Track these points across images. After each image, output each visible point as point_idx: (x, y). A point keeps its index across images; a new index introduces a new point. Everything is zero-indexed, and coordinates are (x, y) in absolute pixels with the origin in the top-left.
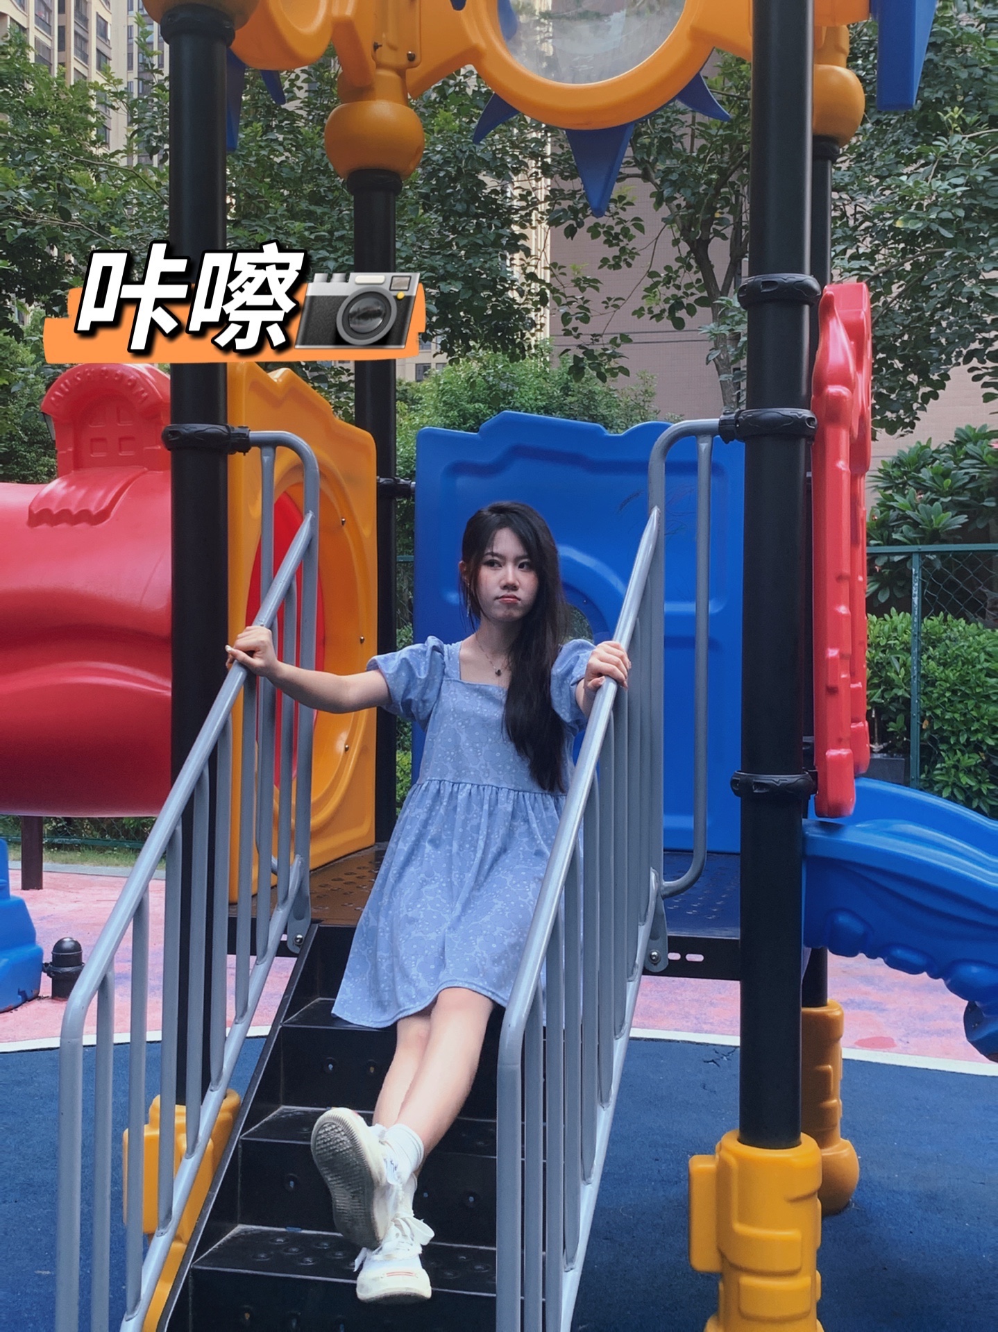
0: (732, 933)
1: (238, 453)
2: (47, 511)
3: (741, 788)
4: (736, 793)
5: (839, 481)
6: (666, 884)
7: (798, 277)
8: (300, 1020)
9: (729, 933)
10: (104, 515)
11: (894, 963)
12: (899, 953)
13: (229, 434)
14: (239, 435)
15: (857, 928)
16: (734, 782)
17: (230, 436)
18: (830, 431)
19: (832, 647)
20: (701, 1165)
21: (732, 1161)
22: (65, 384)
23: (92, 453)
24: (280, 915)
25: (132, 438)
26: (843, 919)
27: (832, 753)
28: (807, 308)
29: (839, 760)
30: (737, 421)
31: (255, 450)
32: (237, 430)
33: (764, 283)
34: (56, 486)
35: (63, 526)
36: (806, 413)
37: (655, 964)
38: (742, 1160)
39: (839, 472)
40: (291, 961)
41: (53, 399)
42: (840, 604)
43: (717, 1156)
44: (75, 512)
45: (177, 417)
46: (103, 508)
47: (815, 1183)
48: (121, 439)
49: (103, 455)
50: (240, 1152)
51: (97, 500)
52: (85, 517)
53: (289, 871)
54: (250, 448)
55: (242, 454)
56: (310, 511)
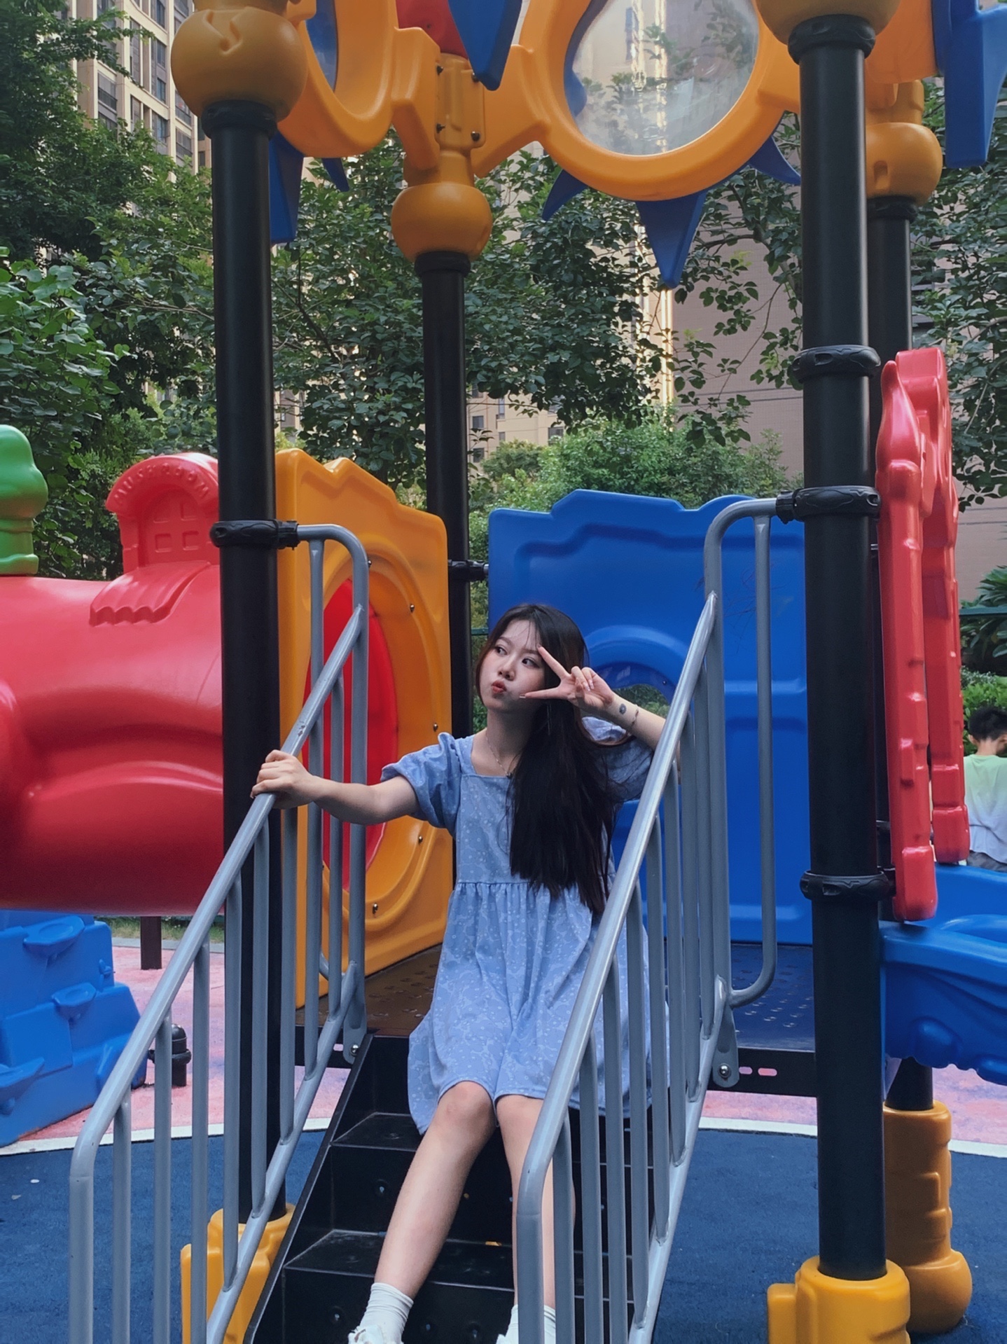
0: (805, 1045)
1: (287, 548)
2: (108, 609)
3: (811, 890)
4: (807, 895)
5: (908, 560)
6: (734, 992)
7: (855, 348)
8: (350, 1140)
9: (805, 1044)
10: (164, 612)
11: (986, 1075)
12: (990, 1064)
13: (277, 529)
14: (287, 529)
15: (944, 1038)
16: (803, 884)
17: (277, 531)
18: (895, 508)
19: (906, 737)
20: (780, 1295)
21: (811, 1292)
22: (128, 482)
23: (157, 548)
24: (330, 1027)
25: (196, 533)
26: (928, 1029)
27: (909, 851)
28: (866, 380)
29: (918, 858)
30: (795, 501)
31: (303, 544)
32: (285, 524)
33: (817, 356)
34: (122, 581)
35: (124, 624)
36: (868, 491)
37: (726, 1079)
38: (820, 1291)
39: (907, 551)
40: (346, 1072)
41: (116, 496)
42: (912, 690)
43: (796, 1286)
44: (135, 610)
45: (226, 515)
46: (162, 605)
47: (904, 1316)
48: (185, 534)
49: (167, 550)
50: (284, 1282)
51: (157, 597)
52: (144, 614)
53: (340, 979)
54: (299, 542)
55: (291, 548)
56: (359, 605)
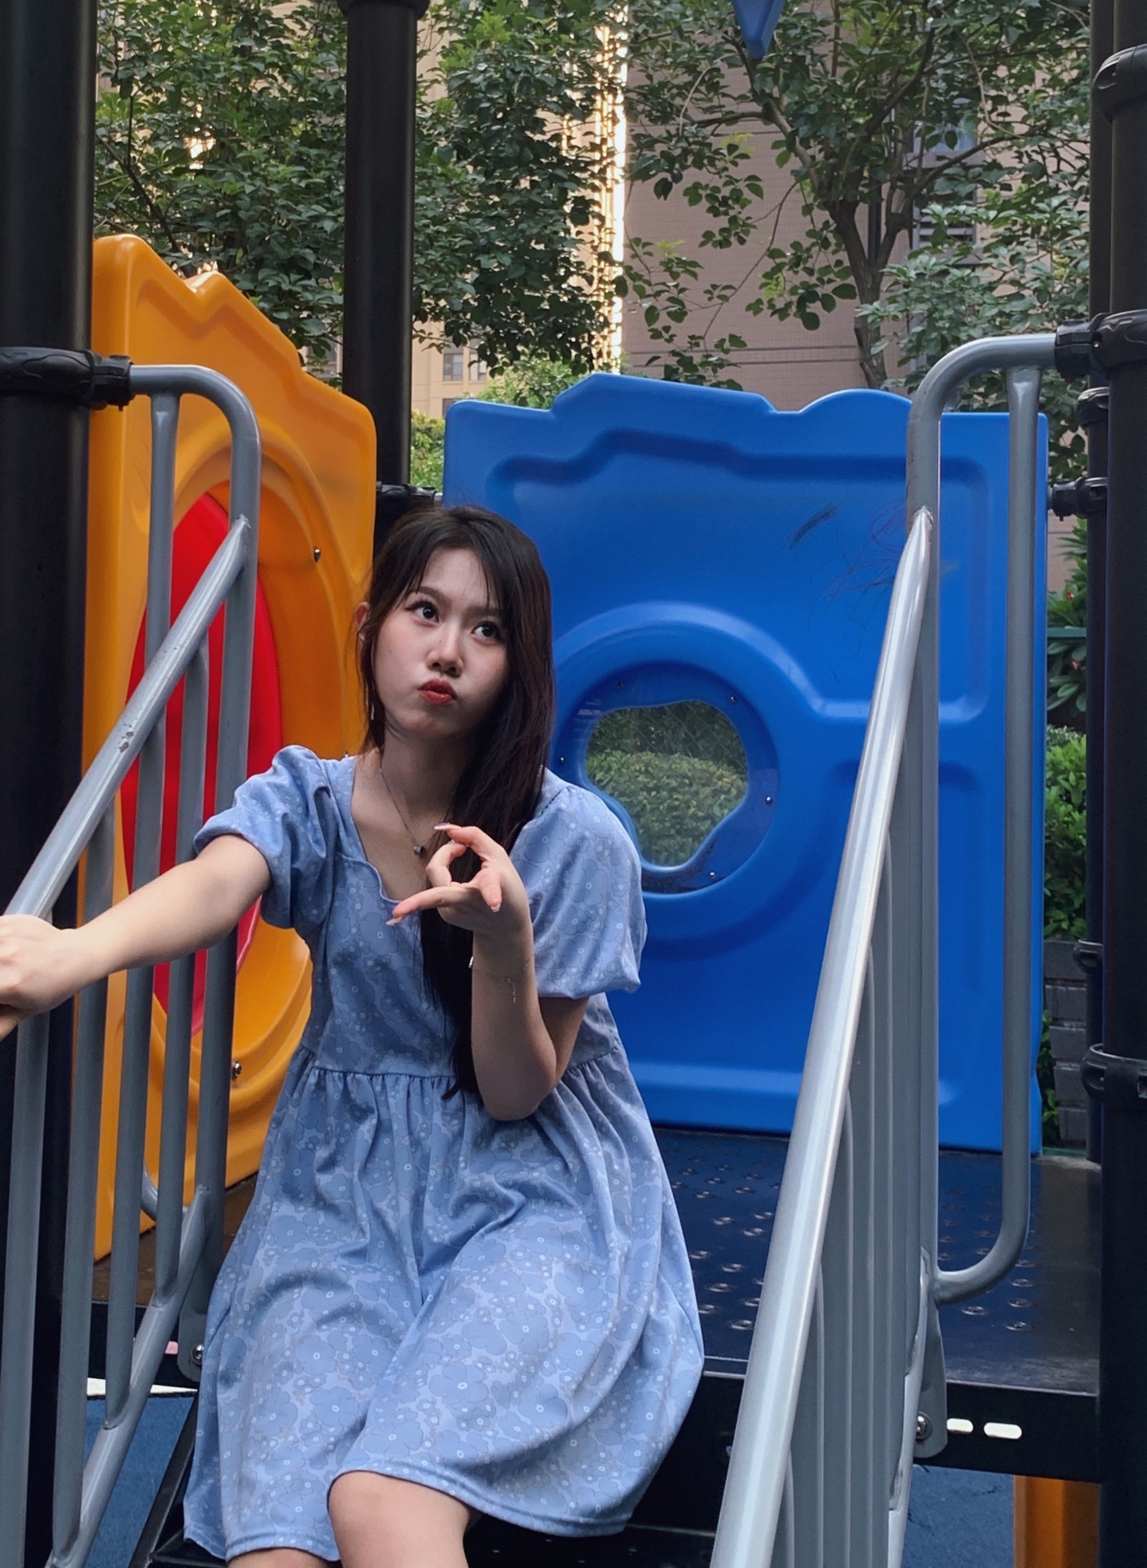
1: (109, 406)
3: (1109, 1088)
6: (947, 1278)
13: (92, 368)
14: (110, 370)
17: (92, 372)
30: (1096, 337)
31: (141, 401)
32: (107, 361)
37: (921, 1442)
53: (179, 1218)
54: (131, 397)
55: (117, 407)
56: (242, 517)
